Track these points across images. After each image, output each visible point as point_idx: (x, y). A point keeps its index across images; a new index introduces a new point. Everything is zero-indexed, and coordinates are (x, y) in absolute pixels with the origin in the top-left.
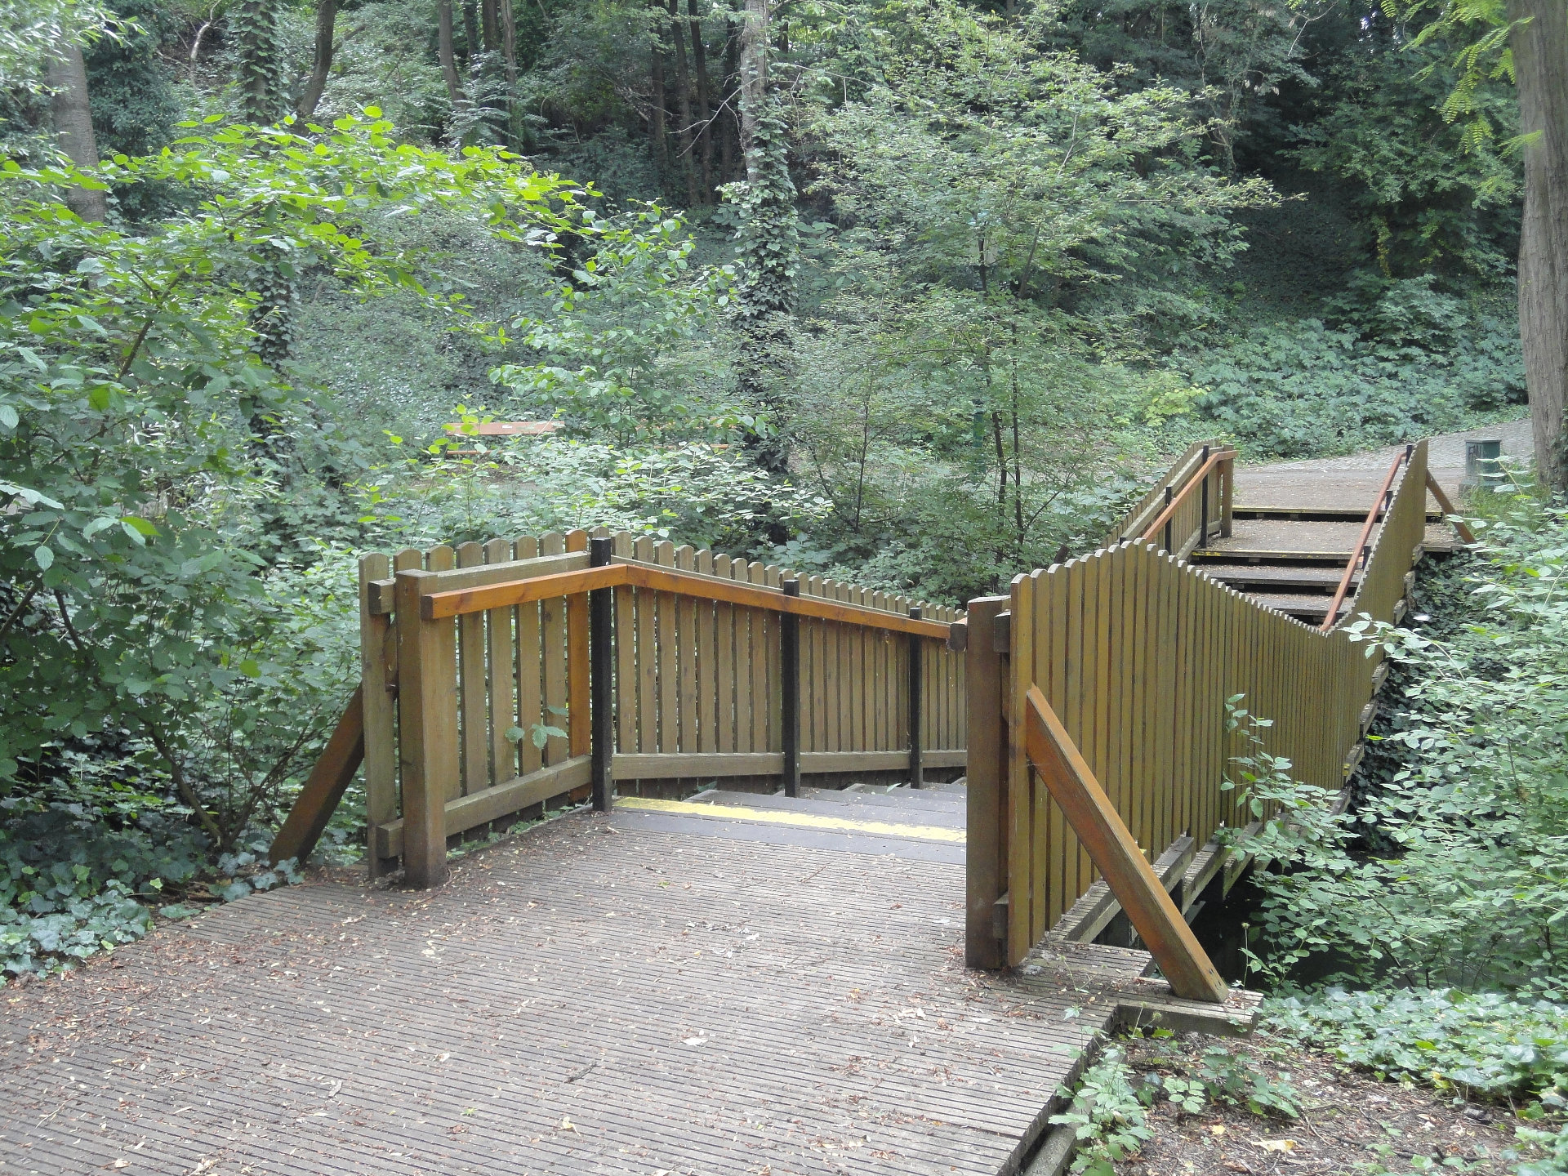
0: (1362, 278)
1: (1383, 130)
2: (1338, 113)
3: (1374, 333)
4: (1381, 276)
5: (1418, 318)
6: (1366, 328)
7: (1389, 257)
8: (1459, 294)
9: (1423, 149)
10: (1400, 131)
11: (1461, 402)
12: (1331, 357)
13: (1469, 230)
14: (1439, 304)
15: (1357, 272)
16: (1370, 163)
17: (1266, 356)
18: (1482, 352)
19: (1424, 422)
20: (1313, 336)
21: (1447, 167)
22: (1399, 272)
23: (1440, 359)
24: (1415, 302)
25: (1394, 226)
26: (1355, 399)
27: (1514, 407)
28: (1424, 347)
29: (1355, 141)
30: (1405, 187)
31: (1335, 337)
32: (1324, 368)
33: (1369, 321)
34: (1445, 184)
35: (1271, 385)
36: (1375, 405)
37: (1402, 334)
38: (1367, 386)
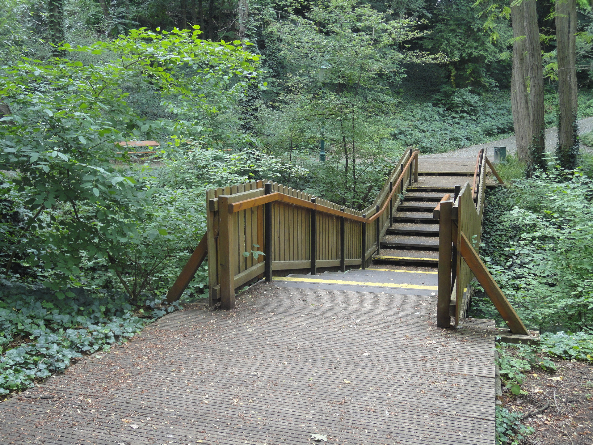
0: (446, 88)
1: (453, 34)
2: (437, 27)
3: (450, 108)
4: (452, 87)
5: (466, 103)
6: (447, 106)
7: (455, 80)
8: (479, 94)
9: (467, 42)
10: (459, 34)
11: (482, 133)
12: (436, 116)
13: (483, 71)
14: (473, 98)
15: (444, 86)
16: (449, 46)
17: (413, 116)
18: (488, 115)
19: (470, 140)
20: (430, 109)
21: (476, 48)
22: (458, 86)
23: (474, 117)
24: (465, 97)
25: (456, 69)
26: (447, 132)
27: (500, 135)
28: (468, 113)
29: (443, 38)
30: (461, 55)
31: (437, 109)
32: (434, 121)
33: (448, 104)
34: (475, 54)
35: (416, 127)
36: (453, 134)
37: (461, 108)
38: (450, 127)
